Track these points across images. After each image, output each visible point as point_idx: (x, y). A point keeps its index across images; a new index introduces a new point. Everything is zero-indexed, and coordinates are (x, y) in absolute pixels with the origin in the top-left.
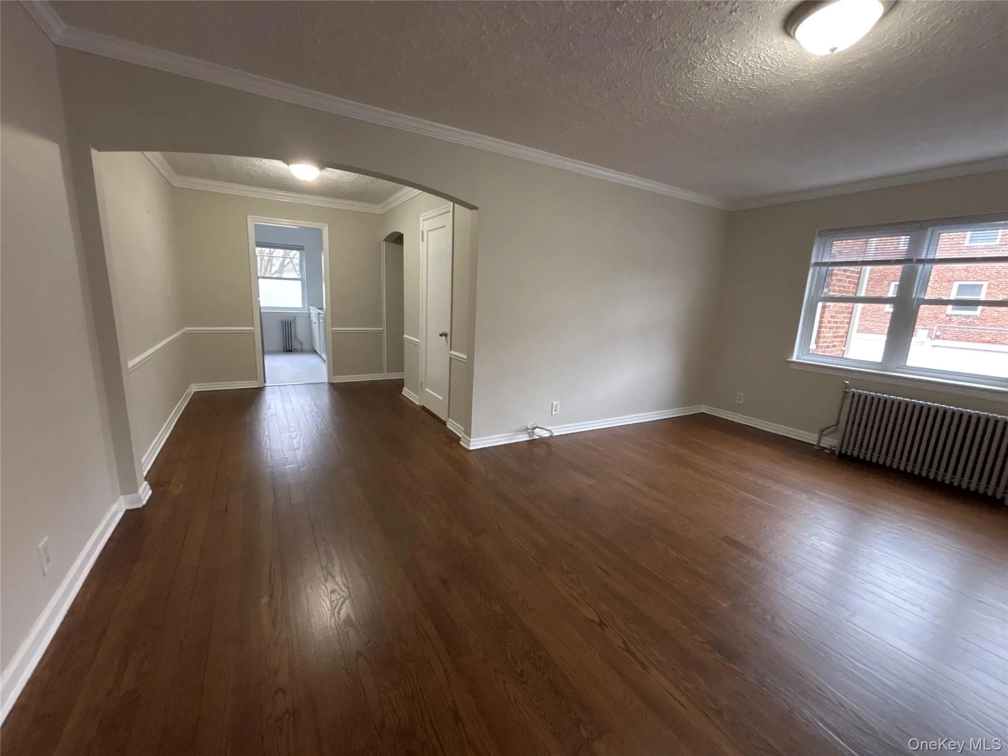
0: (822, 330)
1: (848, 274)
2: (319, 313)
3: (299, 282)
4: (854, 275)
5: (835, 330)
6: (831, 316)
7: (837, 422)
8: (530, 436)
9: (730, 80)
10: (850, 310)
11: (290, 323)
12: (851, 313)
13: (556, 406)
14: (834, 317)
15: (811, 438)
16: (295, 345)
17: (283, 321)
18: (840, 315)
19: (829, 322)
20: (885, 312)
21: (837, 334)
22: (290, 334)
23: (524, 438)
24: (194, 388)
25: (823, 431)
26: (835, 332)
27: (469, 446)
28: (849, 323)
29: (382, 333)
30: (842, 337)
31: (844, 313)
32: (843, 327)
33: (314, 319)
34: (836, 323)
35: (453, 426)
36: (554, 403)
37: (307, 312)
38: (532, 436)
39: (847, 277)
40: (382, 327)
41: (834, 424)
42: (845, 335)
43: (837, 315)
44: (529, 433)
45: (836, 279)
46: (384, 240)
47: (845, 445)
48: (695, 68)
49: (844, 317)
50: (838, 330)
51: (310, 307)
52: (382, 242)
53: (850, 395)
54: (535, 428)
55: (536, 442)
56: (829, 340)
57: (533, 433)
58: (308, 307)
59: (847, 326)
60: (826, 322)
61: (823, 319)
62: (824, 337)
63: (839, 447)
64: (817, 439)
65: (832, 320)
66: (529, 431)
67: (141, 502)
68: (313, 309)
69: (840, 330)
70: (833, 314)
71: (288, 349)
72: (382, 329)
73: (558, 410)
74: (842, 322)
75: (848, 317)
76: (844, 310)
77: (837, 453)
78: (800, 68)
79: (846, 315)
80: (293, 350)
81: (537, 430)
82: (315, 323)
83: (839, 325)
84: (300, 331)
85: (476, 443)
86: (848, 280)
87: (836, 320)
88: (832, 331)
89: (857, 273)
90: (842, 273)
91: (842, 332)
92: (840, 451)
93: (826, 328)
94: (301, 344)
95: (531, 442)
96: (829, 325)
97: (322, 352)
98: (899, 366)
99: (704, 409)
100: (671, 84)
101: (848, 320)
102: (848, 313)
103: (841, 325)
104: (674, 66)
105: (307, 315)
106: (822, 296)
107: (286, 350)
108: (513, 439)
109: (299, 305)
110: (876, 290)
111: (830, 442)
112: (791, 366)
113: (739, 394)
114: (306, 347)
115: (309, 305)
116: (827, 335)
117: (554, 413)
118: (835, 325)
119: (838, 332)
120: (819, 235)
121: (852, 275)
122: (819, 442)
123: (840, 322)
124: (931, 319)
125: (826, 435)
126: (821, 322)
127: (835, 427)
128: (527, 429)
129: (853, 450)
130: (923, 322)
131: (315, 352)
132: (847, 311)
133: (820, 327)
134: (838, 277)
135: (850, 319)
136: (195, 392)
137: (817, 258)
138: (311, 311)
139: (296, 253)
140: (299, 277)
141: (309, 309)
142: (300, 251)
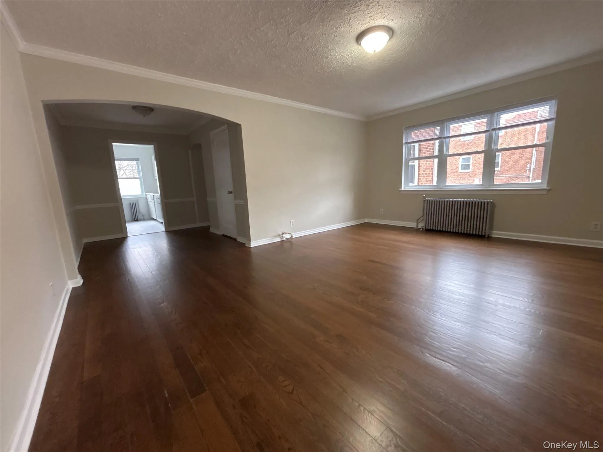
0: (420, 178)
1: (428, 150)
2: (153, 195)
3: (138, 180)
4: (431, 150)
5: (426, 177)
6: (423, 171)
7: (423, 214)
8: (281, 239)
9: (344, 62)
10: (432, 168)
11: (135, 204)
12: (433, 169)
13: (293, 223)
14: (424, 171)
15: (413, 225)
16: (140, 216)
17: (130, 204)
18: (428, 170)
19: (423, 174)
20: (459, 173)
21: (427, 180)
22: (135, 210)
23: (278, 240)
25: (418, 220)
26: (426, 179)
27: (250, 246)
28: (432, 174)
29: (194, 201)
30: (431, 181)
31: (430, 169)
32: (430, 176)
33: (150, 199)
34: (426, 174)
35: (240, 239)
36: (292, 221)
37: (144, 196)
38: (282, 238)
39: (428, 151)
41: (422, 216)
42: (432, 180)
43: (426, 170)
44: (280, 237)
45: (423, 153)
47: (427, 226)
48: (328, 57)
49: (429, 171)
50: (427, 178)
51: (147, 193)
52: (189, 149)
53: (426, 201)
54: (283, 234)
55: (285, 241)
56: (424, 183)
57: (282, 237)
59: (432, 175)
60: (421, 174)
61: (420, 172)
62: (422, 181)
63: (425, 227)
64: (416, 225)
65: (424, 173)
66: (280, 236)
67: (80, 283)
68: (149, 194)
69: (429, 178)
70: (424, 170)
71: (135, 219)
73: (294, 225)
74: (429, 174)
75: (431, 171)
76: (429, 167)
77: (425, 229)
78: (370, 57)
79: (430, 170)
80: (138, 219)
81: (284, 235)
82: (151, 202)
83: (428, 175)
84: (142, 208)
85: (253, 244)
86: (428, 153)
87: (426, 172)
88: (425, 178)
89: (432, 149)
90: (425, 149)
91: (430, 178)
92: (426, 228)
93: (422, 176)
94: (143, 215)
95: (282, 241)
96: (423, 175)
97: (158, 218)
98: (444, 186)
99: (366, 220)
100: (320, 64)
101: (432, 173)
102: (431, 169)
103: (429, 175)
104: (319, 57)
105: (145, 198)
106: (410, 158)
108: (273, 241)
109: (139, 193)
110: (454, 161)
111: (421, 225)
112: (402, 192)
113: (381, 210)
114: (146, 217)
115: (146, 192)
116: (423, 180)
117: (292, 226)
118: (426, 175)
119: (428, 179)
120: (405, 130)
121: (430, 150)
122: (417, 226)
123: (428, 174)
124: (479, 174)
125: (420, 222)
126: (419, 174)
127: (422, 217)
128: (279, 235)
129: (431, 226)
130: (476, 175)
131: (152, 219)
132: (431, 168)
133: (419, 176)
134: (424, 152)
135: (433, 172)
137: (406, 140)
138: (148, 196)
139: (135, 162)
140: (138, 176)
141: (146, 195)
142: (137, 161)
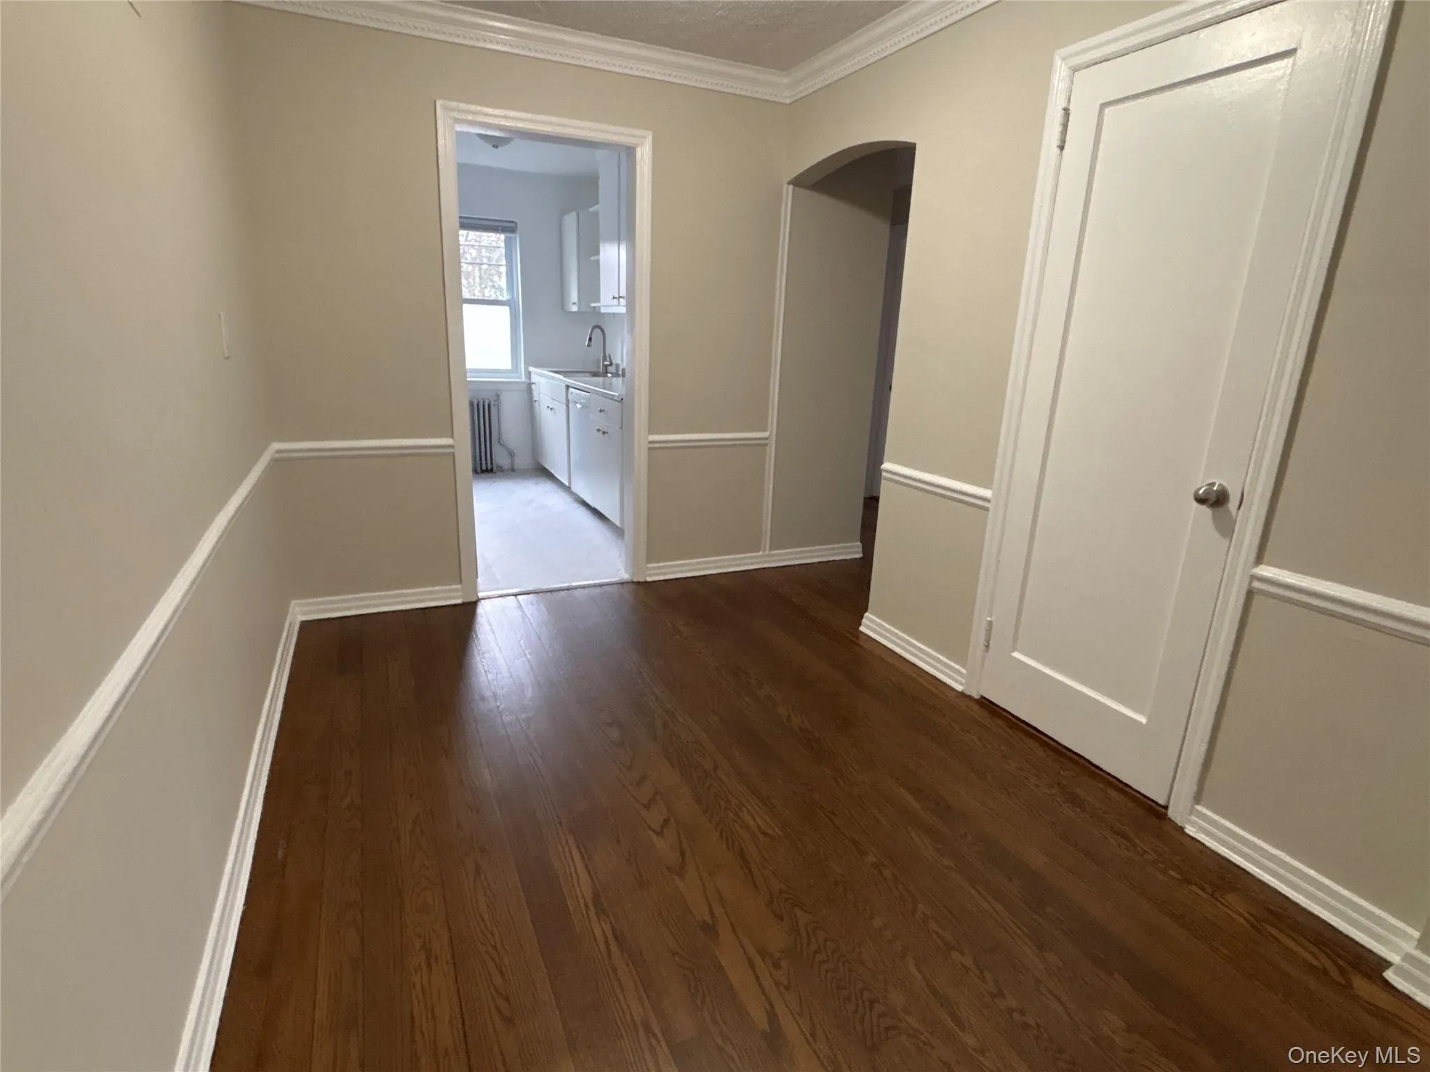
2: (568, 387)
3: (506, 309)
11: (489, 406)
16: (501, 458)
22: (488, 433)
24: (301, 611)
29: (766, 445)
33: (547, 398)
37: (523, 379)
40: (765, 430)
46: (789, 183)
51: (531, 369)
52: (786, 185)
58: (526, 368)
68: (539, 375)
71: (484, 468)
72: (766, 434)
80: (494, 470)
82: (549, 408)
84: (510, 425)
94: (511, 454)
105: (524, 386)
107: (479, 470)
109: (505, 363)
114: (523, 461)
115: (528, 363)
131: (549, 475)
136: (304, 625)
138: (534, 378)
139: (497, 239)
140: (505, 297)
141: (529, 374)
142: (508, 235)
